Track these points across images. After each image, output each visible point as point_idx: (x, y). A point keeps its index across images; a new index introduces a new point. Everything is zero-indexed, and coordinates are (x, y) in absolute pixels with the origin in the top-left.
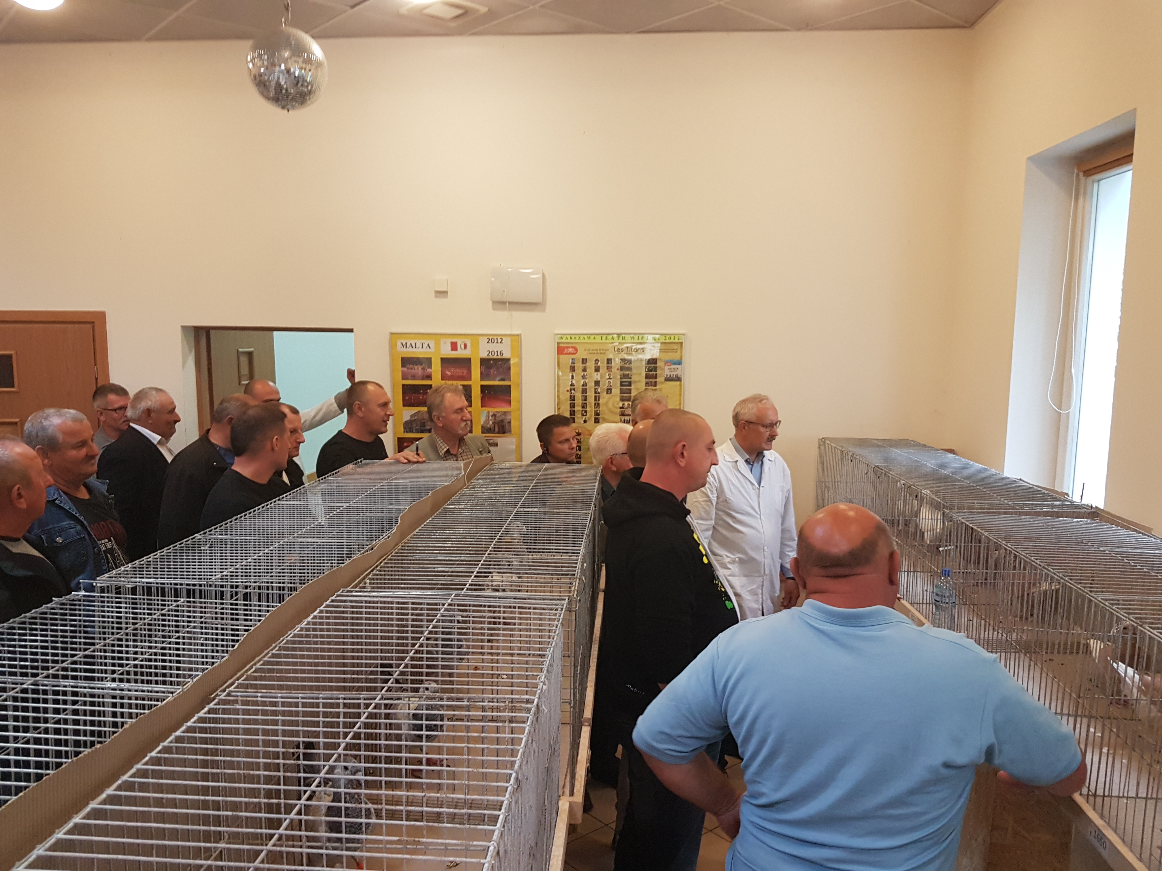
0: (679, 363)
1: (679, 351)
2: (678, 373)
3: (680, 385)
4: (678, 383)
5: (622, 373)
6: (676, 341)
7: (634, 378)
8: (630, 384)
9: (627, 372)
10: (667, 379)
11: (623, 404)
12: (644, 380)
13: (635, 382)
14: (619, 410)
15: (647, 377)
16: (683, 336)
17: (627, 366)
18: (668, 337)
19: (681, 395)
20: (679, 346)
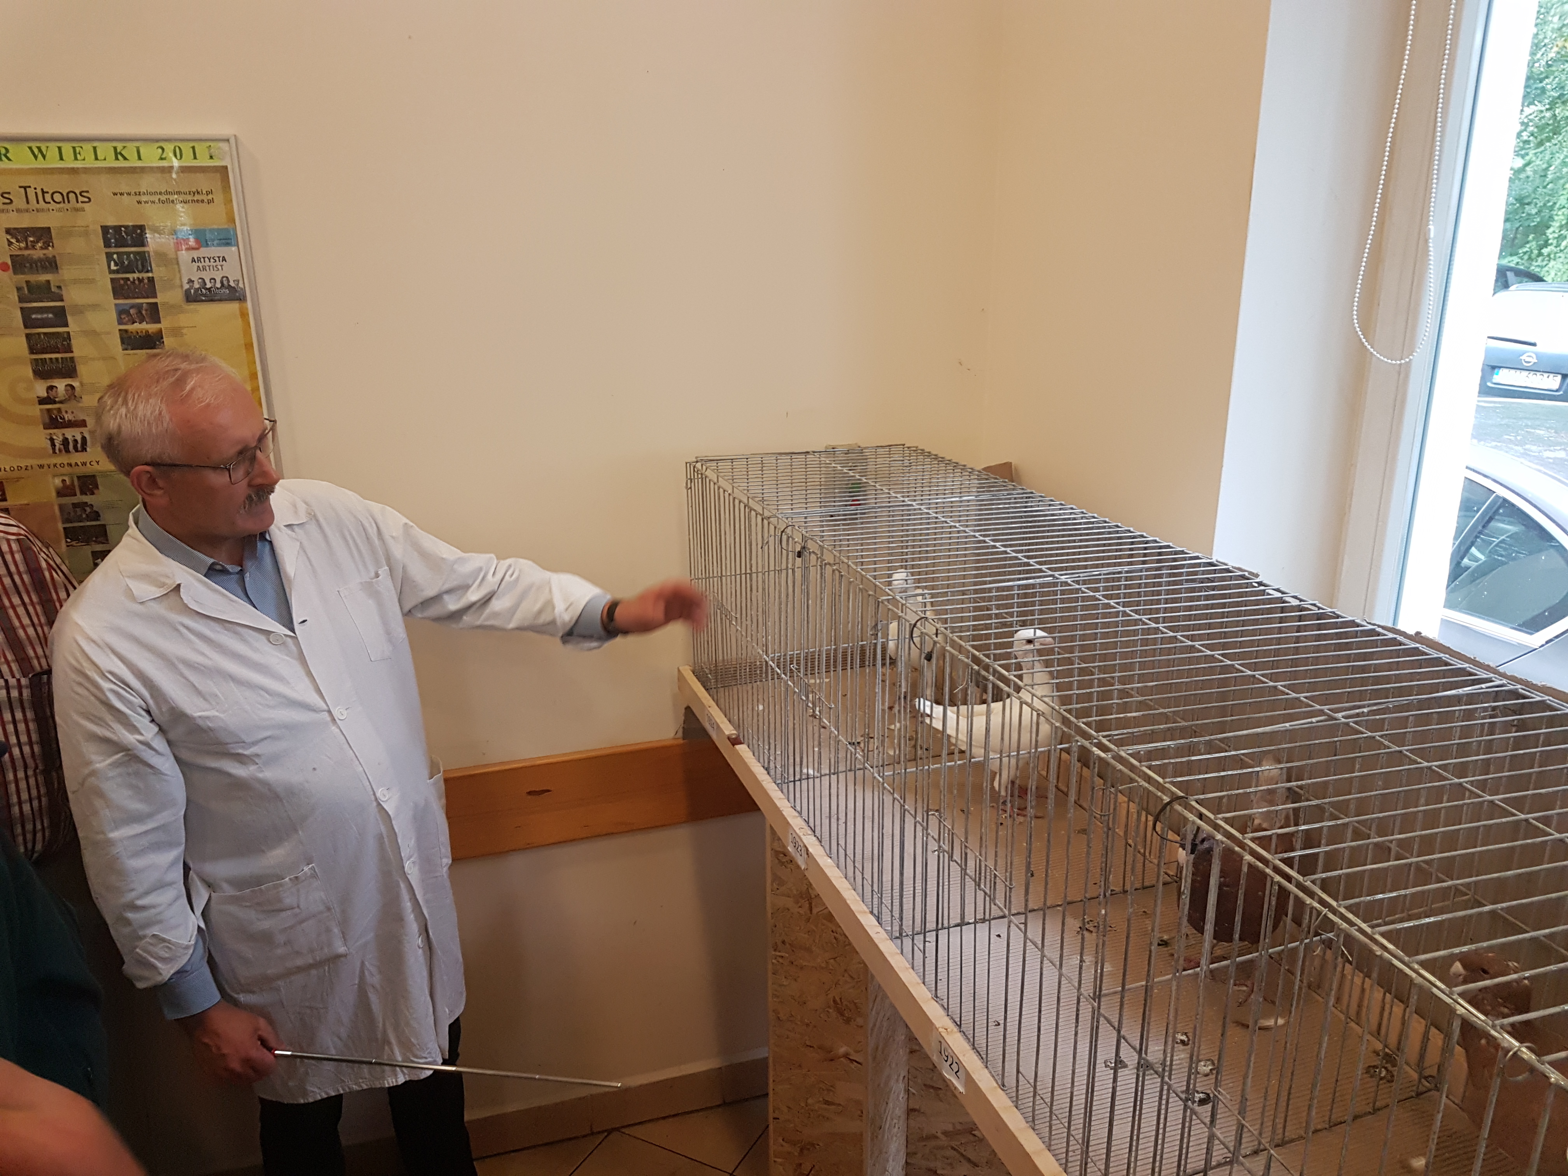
0: (227, 239)
1: (218, 197)
2: (231, 272)
3: (244, 315)
4: (234, 306)
5: (22, 278)
6: (203, 161)
7: (73, 296)
8: (61, 317)
9: (43, 277)
10: (191, 297)
11: (51, 388)
12: (110, 301)
13: (80, 310)
14: (37, 410)
15: (119, 289)
16: (224, 146)
17: (37, 253)
18: (169, 147)
19: (249, 346)
20: (214, 182)
